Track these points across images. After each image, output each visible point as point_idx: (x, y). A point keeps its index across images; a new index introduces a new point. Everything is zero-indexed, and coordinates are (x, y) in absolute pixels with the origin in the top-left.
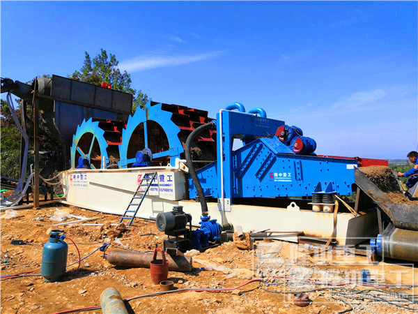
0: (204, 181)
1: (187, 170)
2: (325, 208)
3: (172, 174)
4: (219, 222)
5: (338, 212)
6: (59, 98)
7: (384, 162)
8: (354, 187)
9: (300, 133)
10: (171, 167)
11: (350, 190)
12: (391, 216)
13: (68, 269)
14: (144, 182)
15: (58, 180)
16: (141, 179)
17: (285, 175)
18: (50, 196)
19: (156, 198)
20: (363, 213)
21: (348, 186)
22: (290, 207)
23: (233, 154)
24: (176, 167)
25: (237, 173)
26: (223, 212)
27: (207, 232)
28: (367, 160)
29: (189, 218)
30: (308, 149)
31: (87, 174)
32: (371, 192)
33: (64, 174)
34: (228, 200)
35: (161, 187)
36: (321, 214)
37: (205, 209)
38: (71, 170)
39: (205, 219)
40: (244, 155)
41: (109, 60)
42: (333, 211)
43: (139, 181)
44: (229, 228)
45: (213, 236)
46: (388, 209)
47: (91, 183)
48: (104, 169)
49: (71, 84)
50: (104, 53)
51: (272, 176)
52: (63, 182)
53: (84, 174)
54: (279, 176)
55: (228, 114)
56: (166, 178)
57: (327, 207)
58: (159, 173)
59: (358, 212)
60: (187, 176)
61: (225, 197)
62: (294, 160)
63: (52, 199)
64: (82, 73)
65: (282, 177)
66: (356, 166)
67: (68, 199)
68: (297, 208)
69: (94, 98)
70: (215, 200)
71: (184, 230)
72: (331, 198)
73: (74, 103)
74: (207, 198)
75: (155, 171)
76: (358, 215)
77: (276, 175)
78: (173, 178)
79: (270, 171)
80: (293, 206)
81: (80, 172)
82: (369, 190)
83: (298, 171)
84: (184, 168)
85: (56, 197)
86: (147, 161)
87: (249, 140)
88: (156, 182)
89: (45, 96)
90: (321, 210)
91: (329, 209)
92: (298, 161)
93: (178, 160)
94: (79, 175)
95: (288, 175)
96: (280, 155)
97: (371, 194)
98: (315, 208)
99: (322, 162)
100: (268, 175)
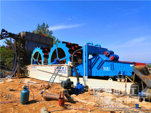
0: (78, 70)
1: (72, 66)
2: (122, 80)
3: (67, 67)
4: (83, 85)
5: (127, 82)
6: (28, 39)
7: (144, 64)
8: (133, 73)
9: (113, 53)
10: (66, 65)
11: (131, 74)
12: (146, 84)
13: (30, 100)
14: (57, 70)
15: (26, 68)
16: (56, 69)
17: (107, 68)
18: (24, 74)
19: (61, 76)
20: (136, 83)
21: (131, 73)
22: (109, 80)
23: (89, 60)
24: (68, 65)
25: (90, 67)
26: (85, 81)
27: (79, 88)
28: (138, 63)
29: (72, 83)
30: (116, 59)
31: (37, 66)
32: (139, 75)
33: (28, 66)
34: (87, 77)
35: (62, 72)
36: (120, 82)
37: (78, 80)
38: (31, 65)
39: (78, 83)
40: (93, 60)
41: (45, 26)
42: (125, 82)
43: (55, 69)
44: (87, 87)
45: (81, 90)
46: (145, 81)
47: (38, 70)
48: (42, 65)
49: (32, 35)
50: (44, 24)
51: (103, 68)
52: (28, 69)
53: (35, 67)
54: (105, 69)
55: (87, 46)
56: (65, 69)
57: (123, 80)
58: (62, 67)
59: (134, 82)
60: (72, 68)
61: (85, 76)
62: (111, 63)
63: (24, 75)
64: (36, 31)
65: (106, 69)
66: (134, 65)
67: (30, 75)
68: (112, 80)
69: (40, 40)
70: (82, 77)
71: (71, 87)
72: (124, 77)
73: (33, 41)
74: (79, 76)
75: (60, 66)
76: (134, 83)
77: (104, 68)
78: (67, 69)
79: (102, 67)
80: (110, 79)
81: (34, 66)
82: (138, 74)
83: (112, 67)
84: (71, 65)
85: (26, 74)
86: (58, 62)
87: (94, 55)
88: (61, 70)
89: (23, 39)
90: (121, 81)
91: (123, 81)
92: (112, 63)
93: (69, 62)
94: (34, 67)
95: (108, 68)
96: (106, 61)
97: (139, 76)
98: (118, 80)
99: (121, 64)
100: (101, 68)
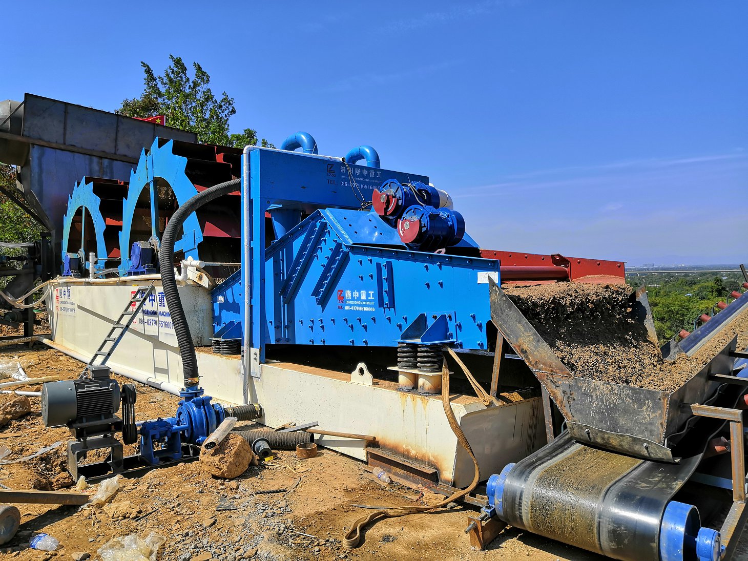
1: (205, 282)
6: (39, 139)
7: (616, 268)
17: (363, 295)
20: (515, 397)
21: (480, 326)
22: (355, 375)
24: (182, 276)
25: (284, 289)
28: (580, 261)
32: (525, 347)
34: (255, 351)
35: (162, 318)
37: (191, 370)
39: (193, 393)
40: (297, 248)
46: (559, 393)
48: (91, 279)
49: (66, 112)
51: (341, 298)
54: (353, 299)
55: (258, 154)
57: (425, 381)
58: (158, 288)
59: (499, 395)
62: (376, 260)
65: (358, 299)
67: (57, 337)
68: (368, 377)
69: (116, 140)
73: (73, 150)
77: (348, 294)
79: (339, 285)
80: (361, 371)
81: (67, 284)
82: (521, 341)
83: (385, 287)
84: (201, 278)
86: (149, 263)
89: (9, 136)
90: (414, 386)
91: (429, 385)
92: (383, 261)
94: (66, 288)
97: (524, 351)
98: (403, 380)
99: (430, 265)
100: (334, 295)
